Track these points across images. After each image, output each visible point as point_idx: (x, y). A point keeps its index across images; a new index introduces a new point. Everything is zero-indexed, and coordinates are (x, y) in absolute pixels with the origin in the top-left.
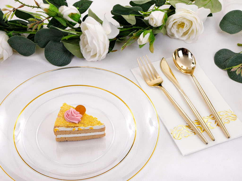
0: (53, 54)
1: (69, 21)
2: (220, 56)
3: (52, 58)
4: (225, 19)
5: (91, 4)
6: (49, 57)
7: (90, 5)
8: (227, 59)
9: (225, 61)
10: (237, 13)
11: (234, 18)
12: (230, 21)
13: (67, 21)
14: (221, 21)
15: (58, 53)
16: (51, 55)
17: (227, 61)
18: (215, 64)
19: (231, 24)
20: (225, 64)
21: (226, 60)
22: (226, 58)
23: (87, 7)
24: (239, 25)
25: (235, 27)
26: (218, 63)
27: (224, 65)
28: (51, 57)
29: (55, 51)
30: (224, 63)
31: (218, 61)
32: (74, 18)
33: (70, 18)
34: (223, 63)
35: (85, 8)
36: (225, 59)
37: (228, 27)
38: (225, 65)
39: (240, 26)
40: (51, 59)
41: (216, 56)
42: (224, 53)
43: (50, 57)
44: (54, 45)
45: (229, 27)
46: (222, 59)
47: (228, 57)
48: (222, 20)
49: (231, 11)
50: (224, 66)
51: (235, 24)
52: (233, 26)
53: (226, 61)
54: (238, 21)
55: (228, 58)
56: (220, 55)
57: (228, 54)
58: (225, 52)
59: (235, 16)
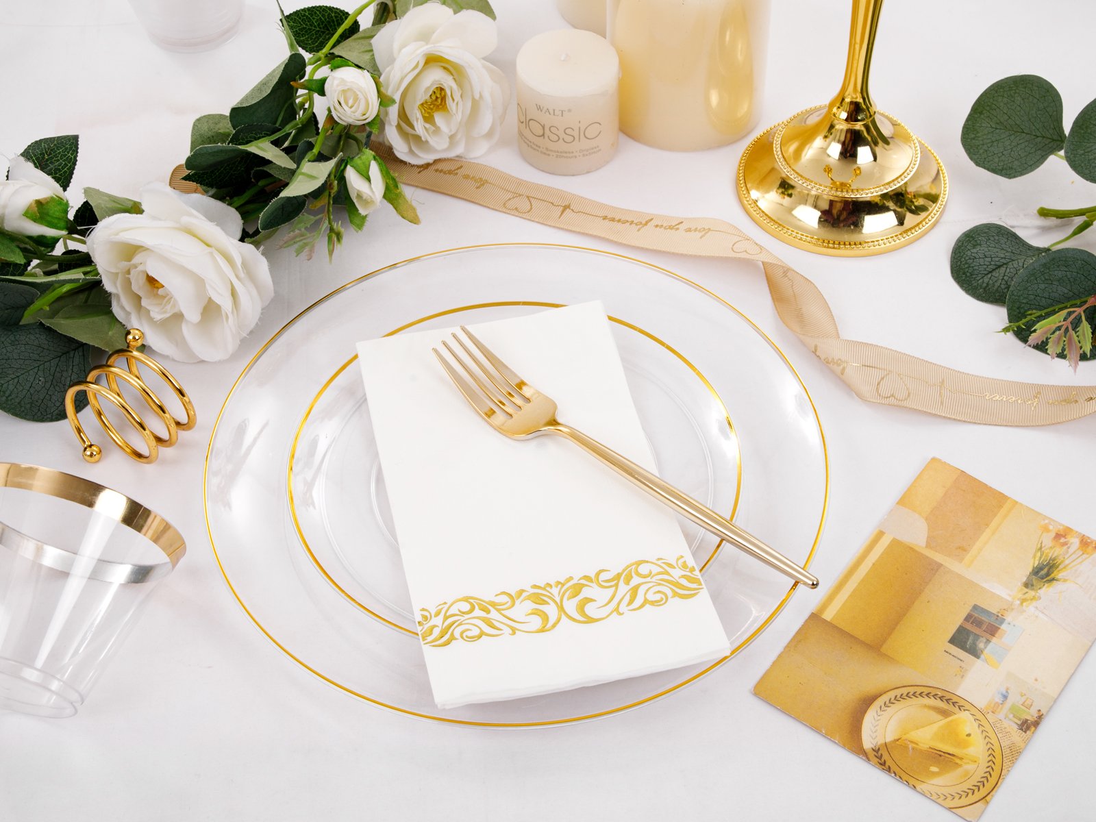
0: (16, 380)
1: (30, 238)
2: (975, 251)
3: (17, 397)
4: (981, 113)
5: (78, 148)
6: (7, 395)
7: (76, 151)
8: (999, 267)
9: (991, 272)
10: (1025, 88)
11: (1013, 108)
12: (1002, 120)
13: (27, 240)
14: (968, 120)
15: (36, 370)
16: (11, 387)
17: (997, 271)
18: (953, 276)
19: (1007, 133)
20: (991, 282)
21: (994, 267)
22: (997, 259)
23: (66, 165)
24: (1038, 134)
25: (1023, 145)
26: (964, 273)
27: (985, 285)
28: (13, 396)
29: (23, 367)
30: (986, 280)
31: (966, 266)
32: (49, 219)
33: (35, 221)
34: (983, 278)
35: (60, 170)
36: (993, 263)
37: (995, 144)
38: (988, 284)
39: (1040, 139)
40: (17, 400)
41: (960, 247)
42: (992, 239)
43: (10, 395)
44: (12, 344)
45: (1000, 145)
46: (982, 261)
47: (1003, 256)
48: (970, 115)
49: (1002, 80)
50: (985, 289)
51: (1023, 132)
52: (1013, 137)
53: (994, 274)
54: (1033, 120)
55: (1003, 261)
56: (974, 247)
57: (1004, 246)
58: (997, 238)
59: (1019, 98)
